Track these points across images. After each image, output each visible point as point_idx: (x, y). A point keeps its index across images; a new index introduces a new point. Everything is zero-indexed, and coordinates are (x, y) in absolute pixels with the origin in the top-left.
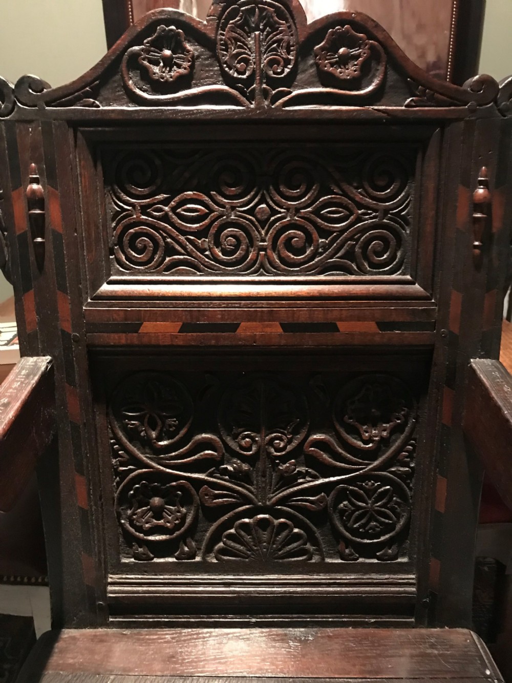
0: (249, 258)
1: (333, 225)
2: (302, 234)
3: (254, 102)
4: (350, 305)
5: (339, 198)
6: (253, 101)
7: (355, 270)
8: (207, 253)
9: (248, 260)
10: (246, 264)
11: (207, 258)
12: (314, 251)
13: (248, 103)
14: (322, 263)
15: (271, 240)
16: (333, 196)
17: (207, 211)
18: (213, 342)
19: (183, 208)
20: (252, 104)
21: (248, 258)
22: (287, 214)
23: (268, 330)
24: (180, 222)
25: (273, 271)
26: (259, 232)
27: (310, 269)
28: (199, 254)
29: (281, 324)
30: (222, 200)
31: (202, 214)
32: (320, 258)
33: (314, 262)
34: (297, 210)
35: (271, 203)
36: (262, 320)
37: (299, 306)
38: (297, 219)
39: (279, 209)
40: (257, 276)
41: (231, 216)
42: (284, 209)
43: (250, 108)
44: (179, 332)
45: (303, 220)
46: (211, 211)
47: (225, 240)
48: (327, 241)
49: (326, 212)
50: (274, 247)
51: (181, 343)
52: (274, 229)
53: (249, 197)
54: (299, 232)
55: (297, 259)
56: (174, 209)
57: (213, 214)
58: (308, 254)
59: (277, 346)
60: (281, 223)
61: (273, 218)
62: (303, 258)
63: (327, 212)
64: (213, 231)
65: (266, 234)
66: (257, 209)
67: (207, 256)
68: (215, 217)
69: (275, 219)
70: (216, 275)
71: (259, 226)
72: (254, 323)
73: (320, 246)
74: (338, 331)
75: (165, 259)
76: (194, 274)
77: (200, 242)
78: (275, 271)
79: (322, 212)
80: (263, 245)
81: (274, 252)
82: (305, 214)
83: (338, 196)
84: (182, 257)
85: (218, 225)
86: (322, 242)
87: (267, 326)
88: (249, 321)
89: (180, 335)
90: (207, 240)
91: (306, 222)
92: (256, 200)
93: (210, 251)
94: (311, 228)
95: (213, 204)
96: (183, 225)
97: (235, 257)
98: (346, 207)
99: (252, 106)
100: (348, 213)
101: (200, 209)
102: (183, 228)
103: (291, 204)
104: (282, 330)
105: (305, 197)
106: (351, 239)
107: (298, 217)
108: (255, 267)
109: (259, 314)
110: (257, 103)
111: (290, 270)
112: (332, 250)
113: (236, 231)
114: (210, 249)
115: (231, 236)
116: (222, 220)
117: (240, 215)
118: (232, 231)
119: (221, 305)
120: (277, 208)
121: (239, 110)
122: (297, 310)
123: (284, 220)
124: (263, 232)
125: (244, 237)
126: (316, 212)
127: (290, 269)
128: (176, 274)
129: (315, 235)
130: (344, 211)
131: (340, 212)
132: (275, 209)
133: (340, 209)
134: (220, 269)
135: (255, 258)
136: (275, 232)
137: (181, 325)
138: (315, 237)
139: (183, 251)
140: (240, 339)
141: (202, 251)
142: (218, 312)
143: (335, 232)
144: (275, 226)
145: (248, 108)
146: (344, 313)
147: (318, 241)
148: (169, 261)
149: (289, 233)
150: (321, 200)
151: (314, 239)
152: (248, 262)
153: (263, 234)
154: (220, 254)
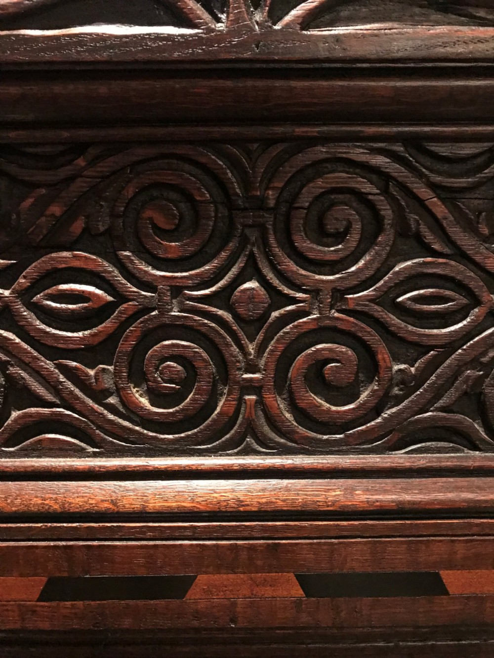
0: (218, 409)
1: (427, 331)
2: (350, 352)
3: (223, 17)
4: (475, 530)
5: (445, 263)
6: (222, 13)
7: (484, 440)
8: (112, 400)
9: (214, 415)
10: (207, 427)
11: (112, 413)
12: (381, 393)
13: (206, 16)
14: (398, 424)
15: (272, 366)
16: (429, 259)
17: (110, 298)
18: (127, 623)
19: (49, 291)
20: (218, 20)
21: (215, 409)
22: (312, 304)
23: (268, 592)
24: (43, 326)
25: (276, 442)
26: (242, 348)
27: (372, 437)
28: (90, 402)
29: (298, 577)
30: (146, 272)
31: (96, 306)
32: (394, 410)
33: (379, 420)
34: (339, 293)
35: (270, 276)
36: (251, 567)
37: (345, 533)
38: (336, 315)
39: (292, 293)
40: (237, 454)
41: (171, 310)
42: (305, 291)
43: (213, 30)
44: (39, 600)
45: (352, 319)
46: (121, 297)
47: (157, 369)
48: (413, 369)
49: (409, 299)
50: (281, 382)
51: (46, 625)
52: (278, 340)
53: (215, 263)
54: (344, 349)
55: (338, 412)
56: (25, 295)
57: (125, 305)
58: (365, 402)
59: (291, 628)
60: (295, 327)
61: (275, 314)
62: (353, 409)
63: (414, 299)
64: (126, 345)
65: (260, 350)
66: (236, 293)
67: (112, 409)
68: (130, 313)
69: (282, 316)
70: (135, 454)
71: (241, 334)
72: (231, 576)
73: (394, 381)
74: (446, 592)
75: (10, 415)
76: (79, 453)
77: (92, 373)
78: (282, 441)
79: (400, 299)
80: (251, 380)
81: (280, 394)
82: (358, 305)
83: (441, 260)
84: (46, 410)
85: (138, 334)
86: (400, 370)
87: (265, 583)
88: (218, 569)
89: (43, 606)
90: (111, 368)
91: (360, 323)
92: (234, 270)
93: (119, 396)
94: (372, 337)
95: (124, 281)
96: (47, 333)
97: (182, 410)
98: (460, 286)
99: (220, 26)
100: (465, 301)
101: (90, 293)
102: (50, 342)
103: (323, 281)
104: (301, 592)
105: (356, 262)
106: (474, 363)
107: (338, 311)
108: (232, 432)
109: (244, 555)
110: (232, 17)
111: (321, 440)
112: (425, 390)
113: (183, 346)
114: (119, 391)
115: (172, 358)
116: (147, 320)
117: (192, 306)
118: (173, 345)
119: (144, 533)
120: (286, 291)
121: (182, 36)
122: (340, 543)
123: (305, 319)
124: (251, 348)
125: (204, 360)
126: (386, 299)
127: (320, 436)
128: (36, 453)
129: (383, 354)
130: (457, 296)
131: (446, 300)
132: (280, 293)
133: (448, 293)
134: (142, 438)
135: (232, 410)
136: (281, 347)
137: (44, 583)
138: (384, 359)
139: (50, 397)
140: (197, 615)
141: (99, 396)
142: (139, 551)
143: (432, 348)
144: (281, 333)
145: (210, 30)
146: (461, 550)
147: (391, 368)
148: (19, 418)
149: (318, 350)
150: (397, 269)
151: (381, 363)
152: (214, 421)
153: (252, 352)
154: (144, 401)
